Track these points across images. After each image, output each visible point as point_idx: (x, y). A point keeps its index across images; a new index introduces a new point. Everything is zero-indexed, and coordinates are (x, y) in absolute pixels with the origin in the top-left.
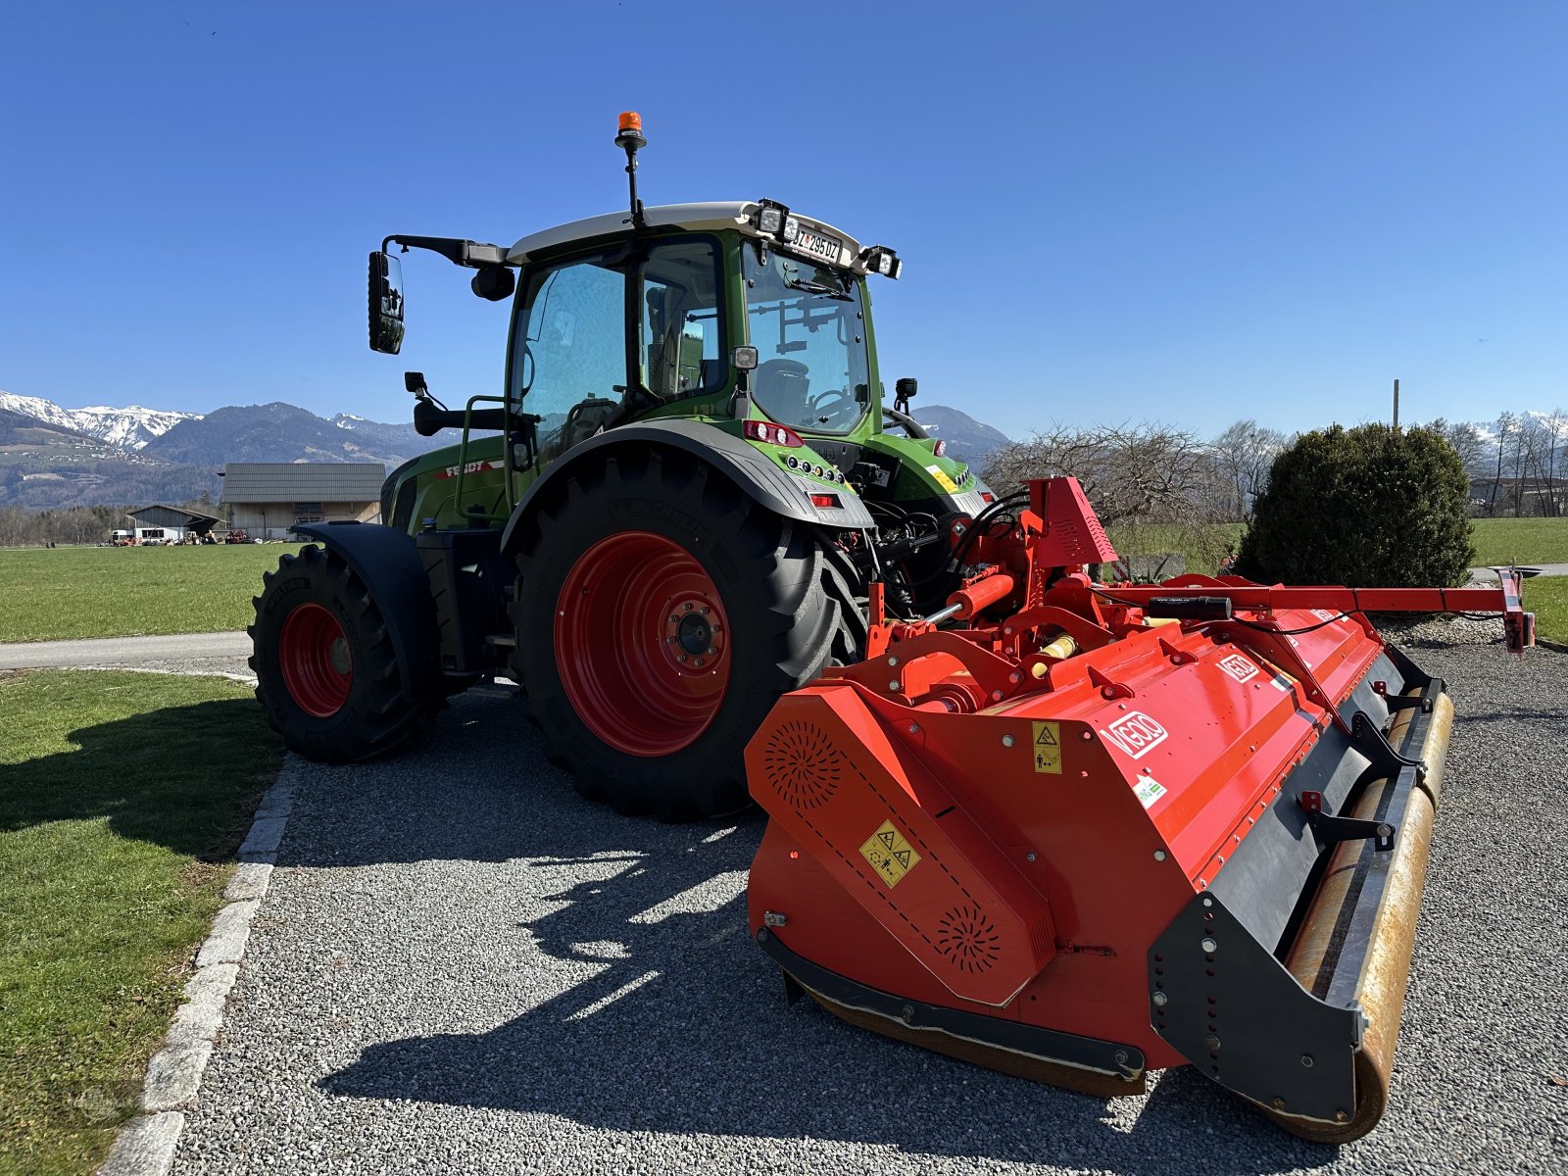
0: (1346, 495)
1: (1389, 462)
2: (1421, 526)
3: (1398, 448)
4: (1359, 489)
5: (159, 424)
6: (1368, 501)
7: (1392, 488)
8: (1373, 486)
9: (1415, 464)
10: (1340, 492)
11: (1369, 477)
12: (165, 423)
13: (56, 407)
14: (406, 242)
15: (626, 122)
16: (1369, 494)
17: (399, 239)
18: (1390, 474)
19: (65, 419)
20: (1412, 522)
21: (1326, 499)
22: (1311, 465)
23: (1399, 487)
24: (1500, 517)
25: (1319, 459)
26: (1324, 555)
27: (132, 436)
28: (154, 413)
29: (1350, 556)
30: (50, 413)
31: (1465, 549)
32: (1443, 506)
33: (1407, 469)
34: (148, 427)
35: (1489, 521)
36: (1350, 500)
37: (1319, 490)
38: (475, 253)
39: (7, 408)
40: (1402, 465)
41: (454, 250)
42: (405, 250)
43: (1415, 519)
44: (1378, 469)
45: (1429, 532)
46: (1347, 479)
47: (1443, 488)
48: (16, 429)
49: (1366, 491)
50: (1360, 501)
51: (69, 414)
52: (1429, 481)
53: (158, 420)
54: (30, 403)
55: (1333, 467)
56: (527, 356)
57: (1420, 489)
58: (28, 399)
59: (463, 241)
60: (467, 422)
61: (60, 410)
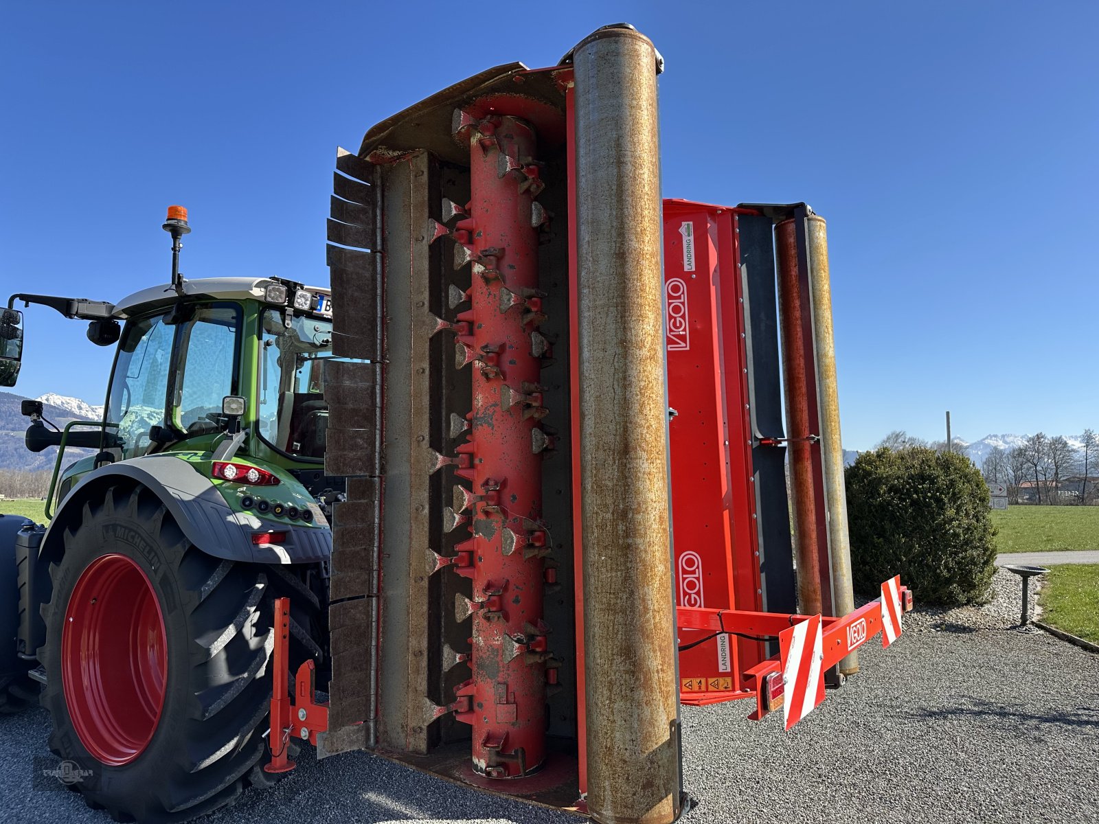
0: (889, 503)
1: (922, 478)
2: (950, 530)
3: (930, 466)
4: (900, 498)
5: (155, 417)
6: (905, 509)
7: (925, 499)
8: (910, 497)
9: (942, 481)
10: (885, 500)
11: (907, 489)
12: (159, 416)
13: (85, 404)
14: (27, 299)
15: (173, 213)
16: (906, 503)
17: (22, 297)
18: (923, 488)
19: (90, 412)
20: (941, 526)
21: (874, 506)
22: (864, 477)
23: (930, 498)
24: (1090, 505)
25: (870, 474)
26: (873, 551)
27: (135, 425)
28: (153, 410)
29: (893, 552)
30: (80, 408)
31: (986, 549)
32: (967, 514)
33: (936, 483)
34: (147, 420)
35: (1080, 508)
36: (892, 506)
37: (869, 498)
38: (83, 309)
39: (53, 404)
40: (933, 481)
41: (65, 307)
42: (27, 306)
43: (945, 524)
44: (914, 483)
45: (956, 535)
46: (890, 490)
47: (966, 499)
48: (56, 418)
49: (904, 500)
50: (899, 507)
51: (92, 409)
52: (954, 494)
53: (155, 415)
54: (68, 401)
55: (879, 480)
56: (125, 390)
57: (946, 500)
58: (67, 399)
59: (73, 300)
60: (63, 441)
61: (87, 406)
